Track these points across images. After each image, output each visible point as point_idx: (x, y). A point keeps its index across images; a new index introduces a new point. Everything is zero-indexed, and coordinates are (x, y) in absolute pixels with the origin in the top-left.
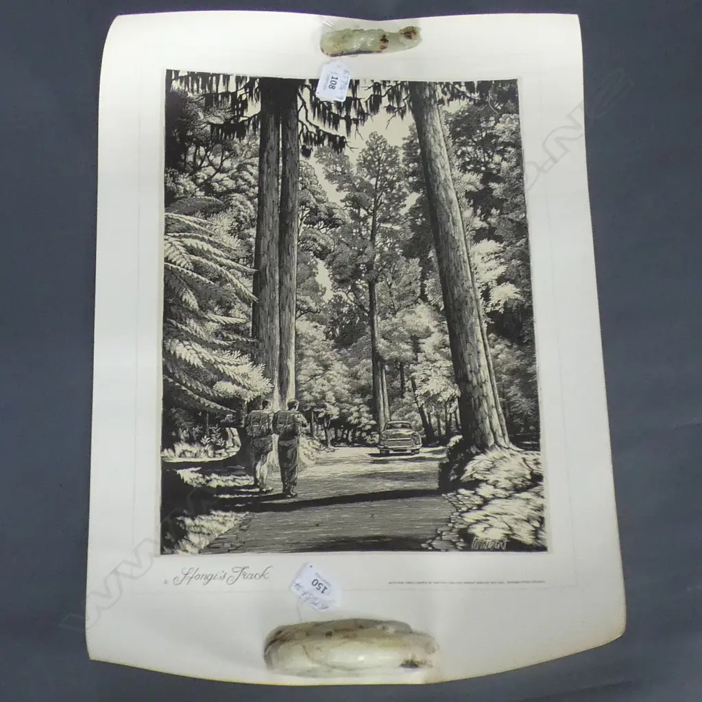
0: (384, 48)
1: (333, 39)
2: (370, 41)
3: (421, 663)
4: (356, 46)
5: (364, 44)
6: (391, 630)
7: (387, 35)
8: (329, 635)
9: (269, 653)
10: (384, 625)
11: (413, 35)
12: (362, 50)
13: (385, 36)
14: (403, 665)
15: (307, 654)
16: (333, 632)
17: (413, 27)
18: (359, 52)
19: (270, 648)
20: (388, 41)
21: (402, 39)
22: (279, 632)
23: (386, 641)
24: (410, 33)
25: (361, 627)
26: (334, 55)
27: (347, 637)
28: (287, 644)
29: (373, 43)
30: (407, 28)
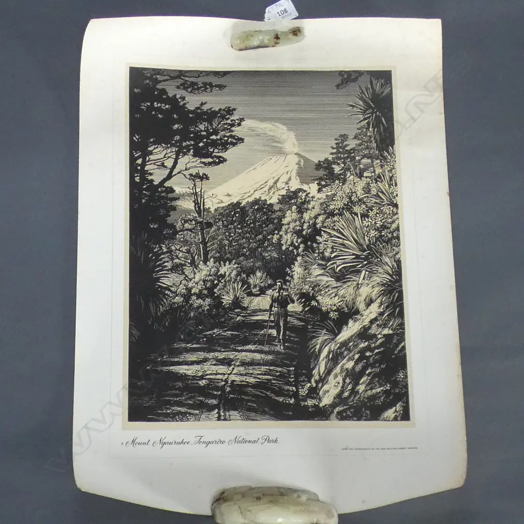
0: (277, 43)
1: (239, 38)
2: (266, 39)
4: (256, 43)
5: (262, 41)
6: (304, 498)
7: (279, 33)
8: (259, 499)
9: (214, 508)
10: (299, 493)
11: (298, 34)
12: (261, 45)
13: (277, 35)
16: (261, 496)
17: (298, 27)
18: (259, 47)
19: (216, 504)
20: (280, 38)
21: (291, 36)
22: (223, 493)
23: (299, 508)
24: (296, 32)
25: (282, 494)
26: (241, 50)
27: (271, 502)
28: (228, 504)
29: (269, 40)
30: (294, 28)
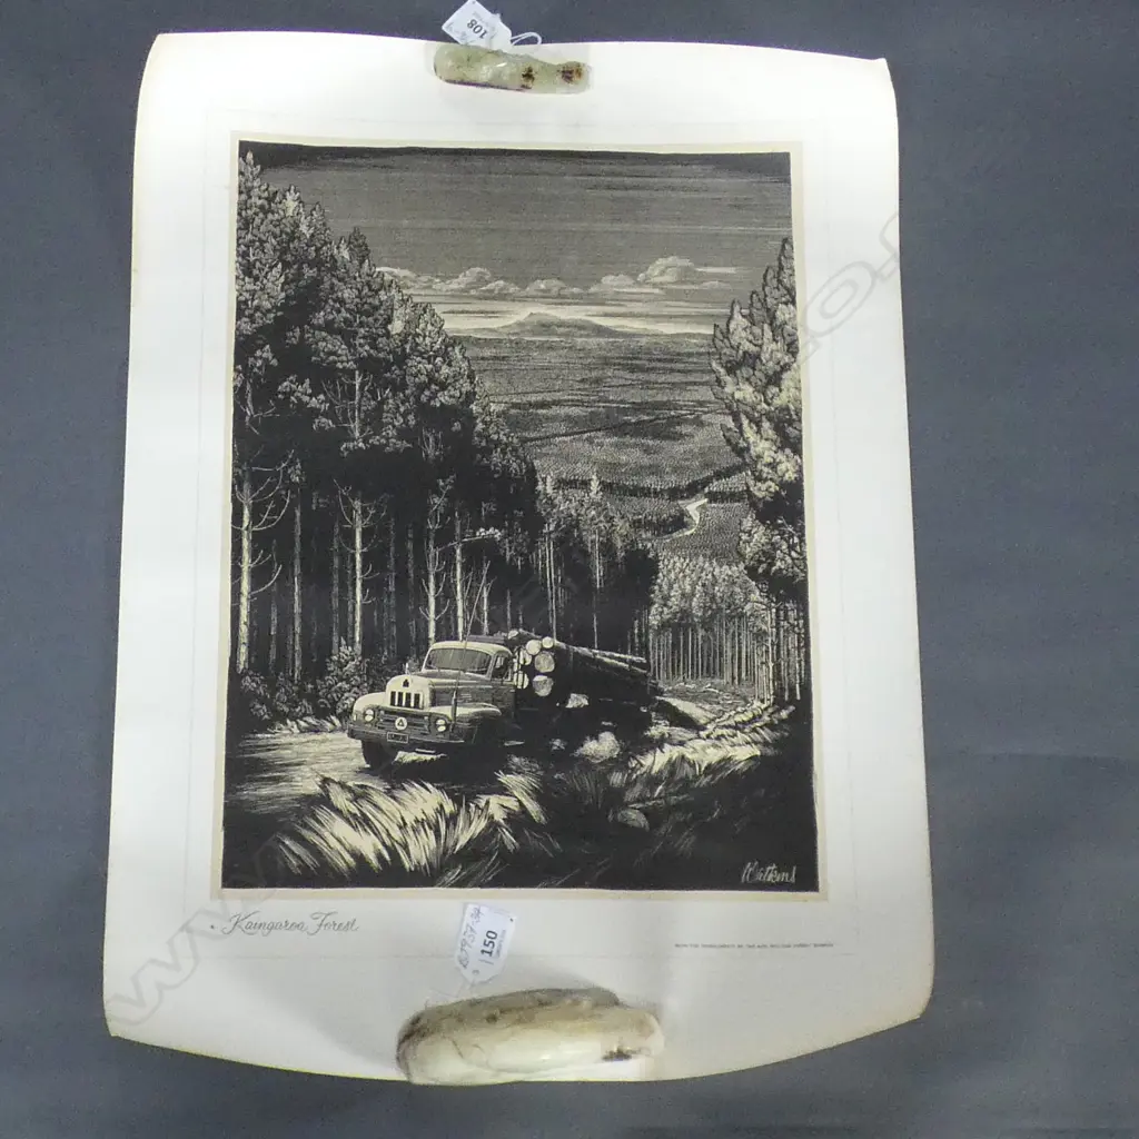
0: (524, 87)
2: (508, 72)
3: (634, 1052)
6: (586, 1003)
7: (536, 68)
8: (492, 1019)
9: (404, 1053)
10: (574, 996)
11: (575, 78)
12: (493, 83)
13: (530, 70)
14: (606, 1058)
15: (460, 1054)
16: (498, 1013)
17: (578, 64)
18: (489, 85)
19: (406, 1044)
20: (534, 79)
21: (559, 78)
22: (417, 1019)
23: (579, 1023)
24: (571, 74)
25: (542, 1004)
26: (454, 82)
27: (520, 1021)
28: (429, 1039)
29: (511, 75)
30: (567, 65)
